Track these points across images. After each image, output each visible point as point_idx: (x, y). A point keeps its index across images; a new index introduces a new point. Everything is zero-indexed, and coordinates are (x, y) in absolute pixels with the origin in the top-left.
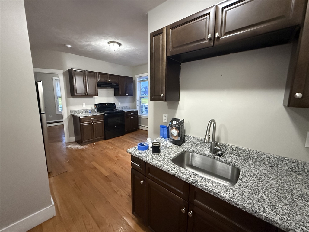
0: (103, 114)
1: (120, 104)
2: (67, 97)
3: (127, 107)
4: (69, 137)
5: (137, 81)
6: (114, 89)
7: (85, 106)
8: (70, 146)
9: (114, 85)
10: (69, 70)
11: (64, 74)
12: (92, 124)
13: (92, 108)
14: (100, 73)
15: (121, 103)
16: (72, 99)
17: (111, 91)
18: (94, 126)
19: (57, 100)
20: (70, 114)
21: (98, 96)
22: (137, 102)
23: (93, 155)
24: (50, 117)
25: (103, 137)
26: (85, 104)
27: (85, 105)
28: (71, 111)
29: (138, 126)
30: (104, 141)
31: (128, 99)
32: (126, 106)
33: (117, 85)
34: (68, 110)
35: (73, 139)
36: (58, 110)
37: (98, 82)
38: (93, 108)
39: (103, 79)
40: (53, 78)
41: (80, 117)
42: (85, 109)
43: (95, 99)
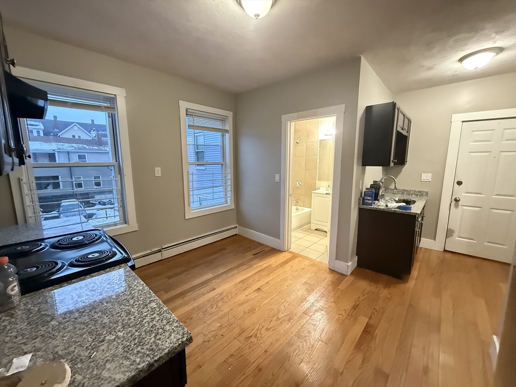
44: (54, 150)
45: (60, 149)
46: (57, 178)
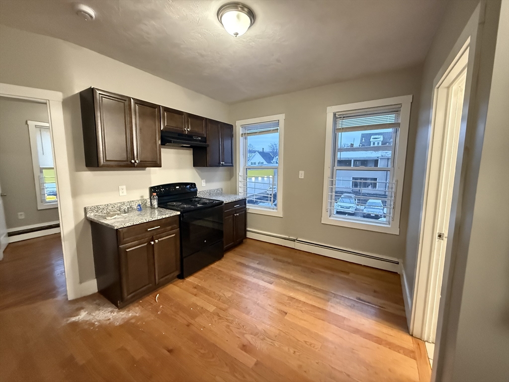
0: (179, 213)
1: (203, 183)
2: (75, 168)
3: (218, 190)
4: (81, 282)
5: (241, 133)
6: (192, 151)
7: (125, 193)
8: (83, 316)
9: (196, 140)
10: (81, 93)
11: (66, 103)
12: (152, 243)
13: (142, 197)
14: (167, 109)
15: (206, 182)
16: (88, 176)
17: (187, 156)
18: (156, 248)
19: (39, 176)
20: (83, 216)
21: (161, 167)
22: (240, 179)
23: (170, 351)
24: (20, 217)
25: (177, 273)
26: (124, 187)
27: (125, 190)
28: (85, 209)
29: (245, 231)
30: (180, 282)
31: (220, 172)
32: (217, 188)
33: (204, 140)
34: (76, 206)
35: (92, 286)
36: (43, 201)
37: (162, 131)
38: (145, 198)
39: (173, 125)
40: (29, 122)
41: (117, 229)
42: (126, 200)
43: (149, 173)
44: (378, 157)
45: (383, 156)
46: (376, 179)
